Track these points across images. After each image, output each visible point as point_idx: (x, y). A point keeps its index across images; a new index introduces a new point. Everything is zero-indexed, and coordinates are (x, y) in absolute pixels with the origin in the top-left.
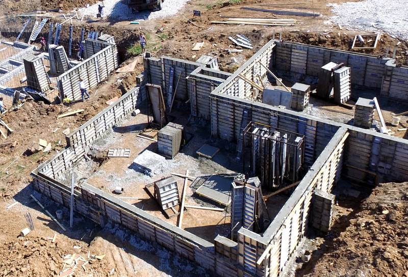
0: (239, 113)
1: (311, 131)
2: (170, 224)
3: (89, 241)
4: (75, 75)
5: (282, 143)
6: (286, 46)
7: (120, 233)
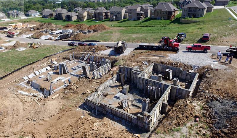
0: (144, 82)
1: (163, 87)
2: (125, 112)
3: (102, 119)
4: (98, 71)
5: (155, 90)
6: (157, 64)
7: (111, 116)
